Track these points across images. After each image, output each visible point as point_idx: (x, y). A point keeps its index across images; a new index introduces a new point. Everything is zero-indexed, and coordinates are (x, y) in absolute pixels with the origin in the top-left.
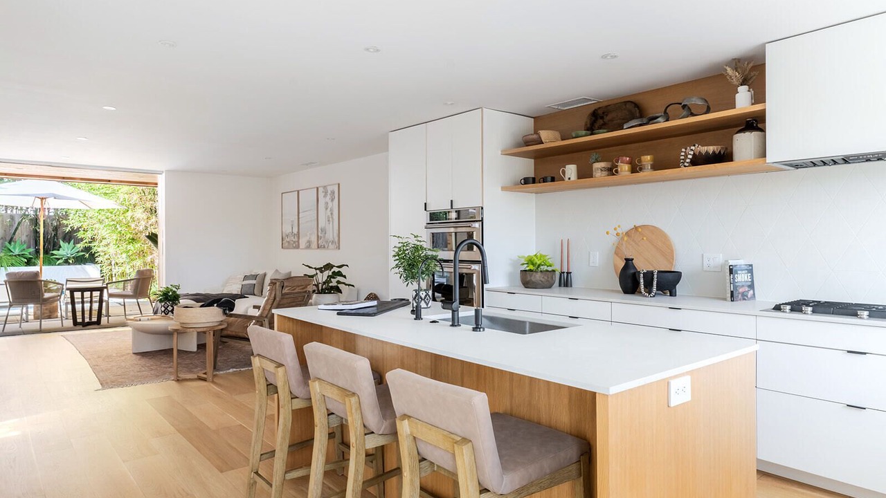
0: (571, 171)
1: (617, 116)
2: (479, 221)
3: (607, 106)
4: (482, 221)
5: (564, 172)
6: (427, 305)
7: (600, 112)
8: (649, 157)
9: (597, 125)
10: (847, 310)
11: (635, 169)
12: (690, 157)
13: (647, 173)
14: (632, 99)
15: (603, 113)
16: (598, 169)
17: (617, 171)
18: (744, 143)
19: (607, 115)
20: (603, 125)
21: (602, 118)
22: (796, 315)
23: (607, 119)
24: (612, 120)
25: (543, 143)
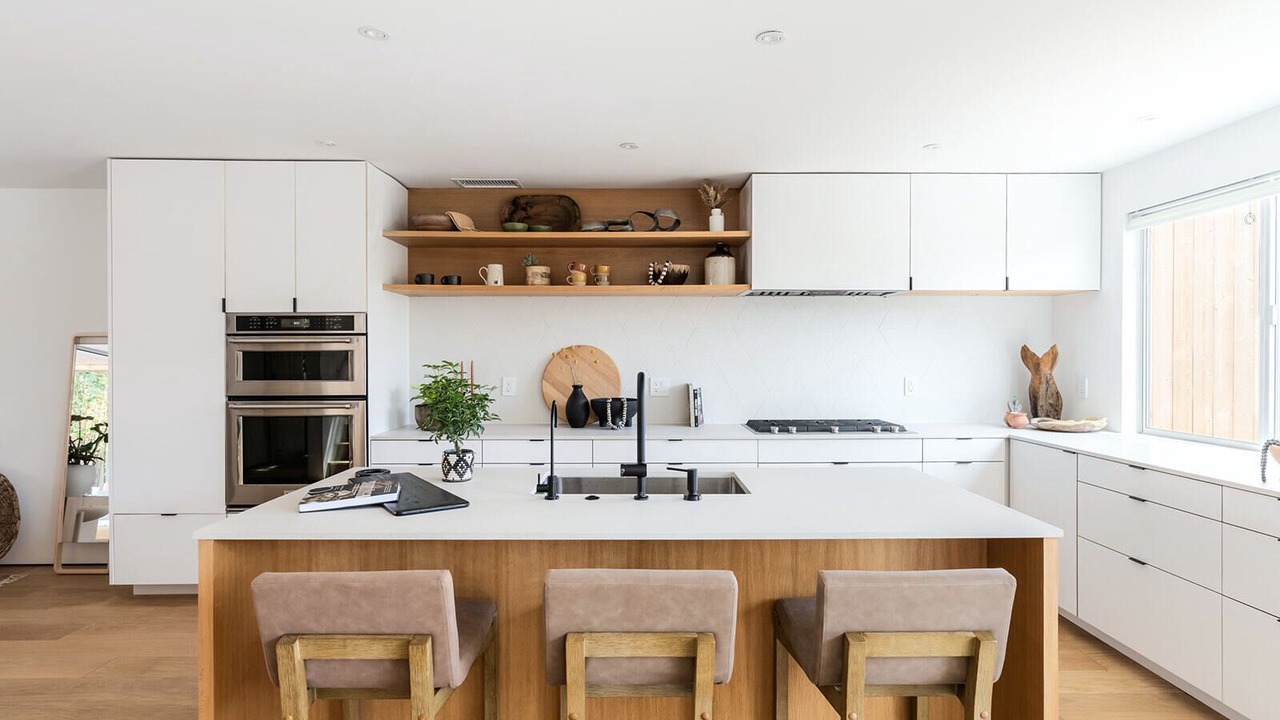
0: (496, 272)
1: (546, 210)
2: (363, 334)
3: (534, 196)
4: (366, 334)
5: (485, 274)
6: (461, 476)
7: (523, 201)
8: (606, 268)
9: (516, 217)
10: (823, 427)
11: (592, 280)
12: (664, 273)
13: (604, 286)
14: (567, 194)
15: (527, 204)
16: (537, 274)
17: (571, 280)
18: (721, 267)
19: (531, 207)
20: (526, 218)
21: (524, 209)
22: (785, 436)
23: (532, 211)
24: (539, 215)
25: (458, 230)
